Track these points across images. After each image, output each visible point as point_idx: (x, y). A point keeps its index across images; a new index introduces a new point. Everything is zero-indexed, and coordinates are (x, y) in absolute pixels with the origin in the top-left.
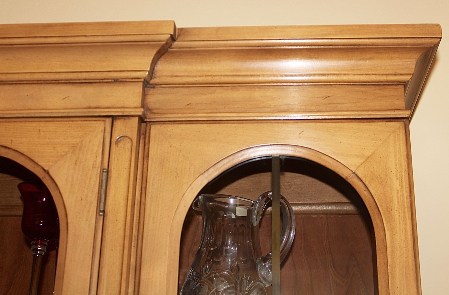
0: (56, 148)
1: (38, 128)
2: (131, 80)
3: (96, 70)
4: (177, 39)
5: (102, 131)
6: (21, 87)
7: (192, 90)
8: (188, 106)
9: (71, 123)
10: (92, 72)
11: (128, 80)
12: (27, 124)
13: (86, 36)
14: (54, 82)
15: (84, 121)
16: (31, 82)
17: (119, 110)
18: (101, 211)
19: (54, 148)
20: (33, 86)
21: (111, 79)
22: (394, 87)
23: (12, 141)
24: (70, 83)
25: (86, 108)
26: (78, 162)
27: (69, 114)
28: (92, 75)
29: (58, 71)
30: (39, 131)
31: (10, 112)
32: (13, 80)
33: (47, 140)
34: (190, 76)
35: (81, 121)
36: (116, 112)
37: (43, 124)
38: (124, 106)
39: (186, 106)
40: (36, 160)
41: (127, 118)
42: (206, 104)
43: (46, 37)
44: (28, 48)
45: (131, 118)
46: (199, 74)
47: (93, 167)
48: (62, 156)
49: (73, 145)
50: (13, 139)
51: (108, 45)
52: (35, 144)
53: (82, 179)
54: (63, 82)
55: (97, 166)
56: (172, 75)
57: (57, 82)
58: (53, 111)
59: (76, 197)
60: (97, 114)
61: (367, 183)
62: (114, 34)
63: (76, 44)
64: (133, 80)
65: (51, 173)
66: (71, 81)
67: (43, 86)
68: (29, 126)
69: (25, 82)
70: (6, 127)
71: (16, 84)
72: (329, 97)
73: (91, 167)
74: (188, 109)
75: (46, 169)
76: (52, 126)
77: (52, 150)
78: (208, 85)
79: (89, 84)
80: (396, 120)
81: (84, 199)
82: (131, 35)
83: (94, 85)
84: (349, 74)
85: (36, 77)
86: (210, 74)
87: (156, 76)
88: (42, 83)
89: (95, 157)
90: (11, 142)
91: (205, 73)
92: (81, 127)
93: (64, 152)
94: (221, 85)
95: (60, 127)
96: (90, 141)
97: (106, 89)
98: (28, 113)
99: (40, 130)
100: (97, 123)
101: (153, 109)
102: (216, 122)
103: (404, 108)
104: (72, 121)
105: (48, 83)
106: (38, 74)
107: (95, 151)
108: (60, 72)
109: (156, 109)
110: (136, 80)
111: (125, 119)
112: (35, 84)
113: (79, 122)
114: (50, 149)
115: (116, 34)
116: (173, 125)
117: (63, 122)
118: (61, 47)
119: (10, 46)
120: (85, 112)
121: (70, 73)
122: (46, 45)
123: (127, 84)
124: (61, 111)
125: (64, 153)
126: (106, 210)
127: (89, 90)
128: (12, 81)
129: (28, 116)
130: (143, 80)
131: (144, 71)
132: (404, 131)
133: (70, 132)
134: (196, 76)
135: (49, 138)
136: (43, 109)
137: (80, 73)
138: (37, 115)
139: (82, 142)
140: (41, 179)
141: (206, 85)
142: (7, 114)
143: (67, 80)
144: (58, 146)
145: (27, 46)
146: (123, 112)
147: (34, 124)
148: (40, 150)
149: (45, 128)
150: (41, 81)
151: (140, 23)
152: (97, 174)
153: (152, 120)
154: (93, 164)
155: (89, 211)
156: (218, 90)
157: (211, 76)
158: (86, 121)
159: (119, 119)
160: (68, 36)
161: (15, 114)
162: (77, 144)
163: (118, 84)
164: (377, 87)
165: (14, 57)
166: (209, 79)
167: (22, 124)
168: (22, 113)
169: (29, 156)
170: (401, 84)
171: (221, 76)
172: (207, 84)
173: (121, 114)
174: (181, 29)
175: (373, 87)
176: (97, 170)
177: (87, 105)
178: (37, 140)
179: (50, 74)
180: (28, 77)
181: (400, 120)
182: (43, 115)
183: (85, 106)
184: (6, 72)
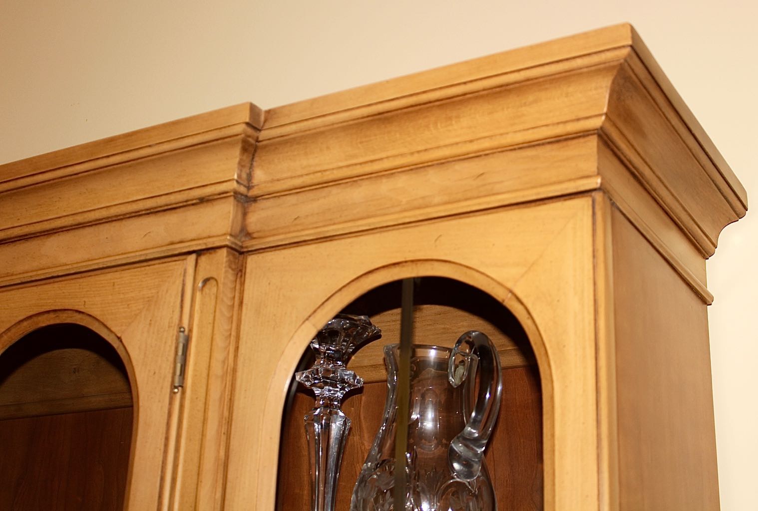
0: (130, 306)
1: (112, 281)
2: (219, 197)
3: (176, 190)
4: (263, 127)
5: (181, 274)
6: (101, 227)
7: (301, 197)
8: (296, 222)
9: (148, 268)
10: (171, 193)
11: (216, 197)
12: (102, 277)
13: (150, 146)
14: (133, 214)
15: (163, 263)
16: (110, 220)
17: (200, 242)
18: (176, 387)
19: (128, 305)
20: (114, 224)
21: (195, 199)
22: (582, 140)
23: (85, 302)
24: (152, 213)
25: (168, 245)
26: (153, 322)
27: (147, 256)
28: (173, 199)
29: (135, 198)
30: (114, 285)
31: (84, 264)
32: (91, 220)
33: (122, 296)
34: (295, 177)
35: (159, 264)
36: (197, 245)
37: (117, 275)
38: (211, 235)
39: (293, 222)
40: (109, 324)
41: (212, 251)
42: (318, 214)
43: (108, 157)
44: (95, 174)
45: (218, 250)
46: (305, 172)
47: (169, 327)
48: (136, 315)
49: (148, 299)
50: (86, 300)
51: (179, 154)
52: (108, 303)
53: (156, 344)
54: (144, 212)
55: (173, 325)
56: (272, 179)
57: (137, 214)
58: (129, 255)
59: (149, 371)
60: (176, 252)
61: (530, 306)
62: (181, 136)
63: (143, 160)
64: (222, 196)
65: (124, 341)
66: (152, 211)
67: (124, 222)
68: (104, 280)
69: (104, 221)
70: (80, 285)
71: (96, 224)
72: (482, 174)
73: (167, 326)
74: (296, 225)
75: (119, 335)
76: (127, 276)
77: (126, 309)
78: (321, 186)
79: (173, 211)
80: (580, 196)
81: (157, 372)
82: (199, 134)
83: (178, 210)
84: (507, 133)
85: (113, 211)
86: (318, 169)
87: (253, 185)
88: (122, 219)
89: (172, 312)
90: (85, 304)
91: (312, 169)
92: (157, 273)
93: (138, 310)
94: (336, 182)
95: (136, 276)
96: (167, 291)
97: (192, 214)
98: (103, 262)
99: (114, 283)
100: (176, 265)
101: (254, 233)
102: (328, 239)
103: (596, 173)
104: (149, 266)
105: (129, 218)
106: (114, 207)
107: (172, 304)
108: (137, 201)
109: (258, 232)
110: (225, 195)
111: (210, 253)
112: (115, 220)
113: (157, 266)
114: (123, 308)
115: (183, 136)
116: (272, 253)
117: (139, 269)
118: (130, 166)
119: (70, 178)
120: (164, 251)
121: (147, 200)
122: (112, 167)
123: (215, 203)
124: (137, 254)
125: (138, 312)
126: (184, 385)
127: (172, 218)
128: (91, 222)
129: (105, 266)
130: (232, 194)
131: (229, 180)
132: (590, 212)
133: (146, 281)
134: (302, 176)
135: (123, 293)
136: (122, 254)
137: (158, 198)
138: (113, 264)
139: (158, 293)
140: (117, 349)
141: (318, 186)
142: (82, 267)
143: (147, 210)
144: (132, 302)
145: (92, 172)
146: (205, 244)
147: (109, 276)
148: (113, 311)
149: (119, 280)
150: (120, 215)
151: (211, 114)
152: (173, 336)
153: (250, 249)
154: (169, 323)
155: (162, 388)
156: (334, 190)
157: (320, 171)
158: (165, 262)
159: (204, 254)
160: (131, 150)
161: (90, 265)
162: (153, 297)
163: (205, 204)
164: (556, 146)
165: (87, 189)
166: (318, 178)
167: (97, 278)
168: (98, 263)
169: (102, 320)
170: (591, 135)
171: (333, 169)
172: (318, 184)
173: (204, 247)
174: (268, 112)
175: (549, 147)
176: (174, 330)
177: (169, 240)
178: (110, 297)
179: (127, 204)
180: (104, 213)
181: (586, 194)
182: (119, 262)
183: (167, 242)
184: (80, 210)
